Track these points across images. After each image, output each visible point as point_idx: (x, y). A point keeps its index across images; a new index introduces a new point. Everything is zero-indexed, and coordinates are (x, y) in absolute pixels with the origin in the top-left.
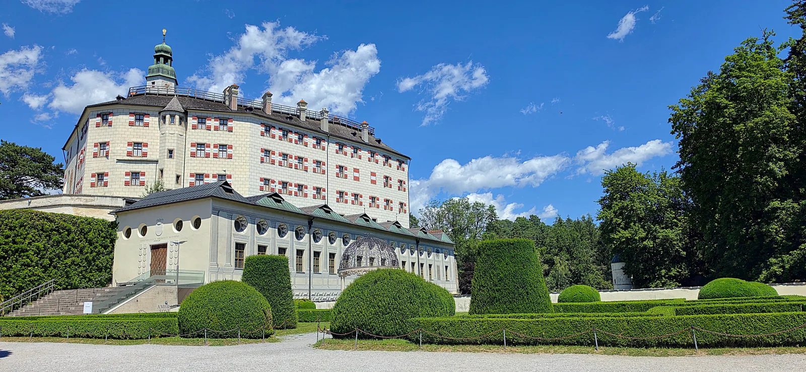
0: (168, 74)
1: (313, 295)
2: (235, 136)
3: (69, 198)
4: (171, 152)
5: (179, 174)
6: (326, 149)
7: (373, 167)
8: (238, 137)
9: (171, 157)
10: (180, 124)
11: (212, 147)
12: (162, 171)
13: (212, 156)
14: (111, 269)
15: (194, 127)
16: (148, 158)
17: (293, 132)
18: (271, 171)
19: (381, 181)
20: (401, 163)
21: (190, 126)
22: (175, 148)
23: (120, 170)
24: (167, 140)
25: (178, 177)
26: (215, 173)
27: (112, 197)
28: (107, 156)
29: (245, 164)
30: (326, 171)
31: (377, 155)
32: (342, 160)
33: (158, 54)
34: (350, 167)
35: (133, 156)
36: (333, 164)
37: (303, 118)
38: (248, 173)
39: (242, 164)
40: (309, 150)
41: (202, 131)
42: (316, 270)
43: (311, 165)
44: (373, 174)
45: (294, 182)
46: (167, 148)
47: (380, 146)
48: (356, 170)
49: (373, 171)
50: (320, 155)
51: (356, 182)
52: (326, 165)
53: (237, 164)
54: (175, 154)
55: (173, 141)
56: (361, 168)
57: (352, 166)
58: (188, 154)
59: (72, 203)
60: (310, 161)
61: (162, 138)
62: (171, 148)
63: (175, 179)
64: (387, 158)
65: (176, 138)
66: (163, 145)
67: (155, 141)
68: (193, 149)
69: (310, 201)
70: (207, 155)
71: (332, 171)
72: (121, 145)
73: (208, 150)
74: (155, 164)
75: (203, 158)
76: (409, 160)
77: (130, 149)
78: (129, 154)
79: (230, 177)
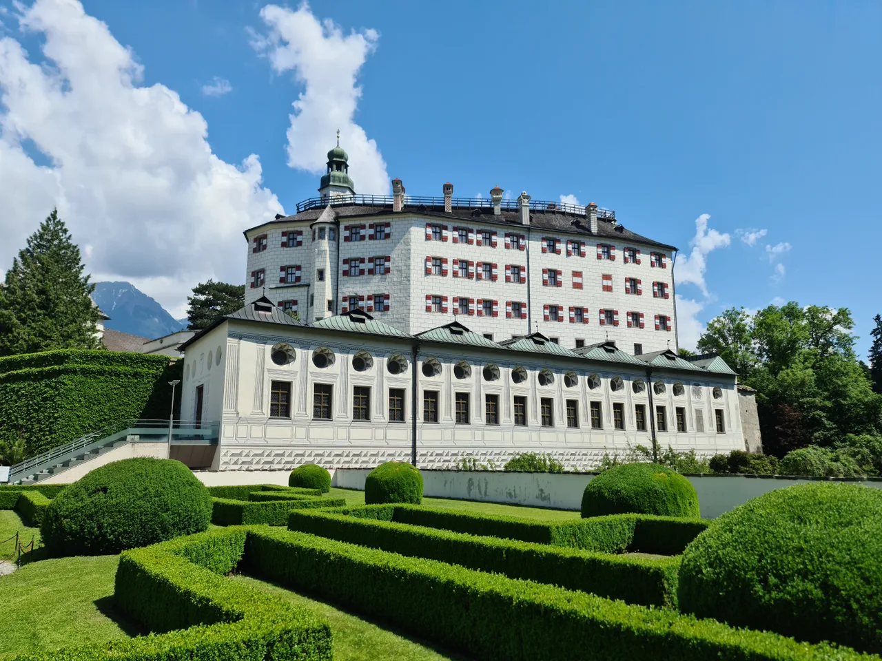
2: (393, 245)
4: (321, 272)
5: (331, 299)
6: (526, 249)
7: (606, 266)
8: (397, 245)
9: (321, 279)
10: (332, 238)
11: (367, 261)
12: (312, 296)
13: (366, 272)
15: (347, 239)
16: (302, 281)
17: (475, 230)
18: (441, 285)
19: (619, 285)
20: (660, 256)
21: (342, 240)
22: (326, 268)
24: (317, 259)
25: (330, 302)
26: (371, 294)
28: (262, 285)
29: (405, 279)
30: (527, 279)
31: (614, 249)
32: (552, 261)
34: (566, 271)
35: (287, 283)
36: (538, 268)
37: (497, 210)
39: (402, 278)
40: (501, 254)
41: (356, 242)
43: (501, 273)
44: (607, 277)
45: (476, 297)
46: (317, 268)
47: (621, 235)
48: (577, 274)
49: (606, 272)
50: (517, 258)
51: (577, 290)
52: (526, 271)
53: (395, 279)
54: (326, 274)
55: (323, 260)
56: (585, 269)
57: (568, 268)
58: (341, 273)
60: (502, 267)
62: (321, 268)
63: (326, 305)
64: (634, 253)
65: (326, 256)
66: (313, 266)
67: (309, 262)
68: (346, 267)
69: (501, 322)
70: (362, 272)
71: (536, 277)
72: (274, 271)
73: (362, 266)
74: (306, 288)
75: (357, 276)
76: (674, 252)
77: (283, 274)
78: (283, 280)
79: (388, 297)
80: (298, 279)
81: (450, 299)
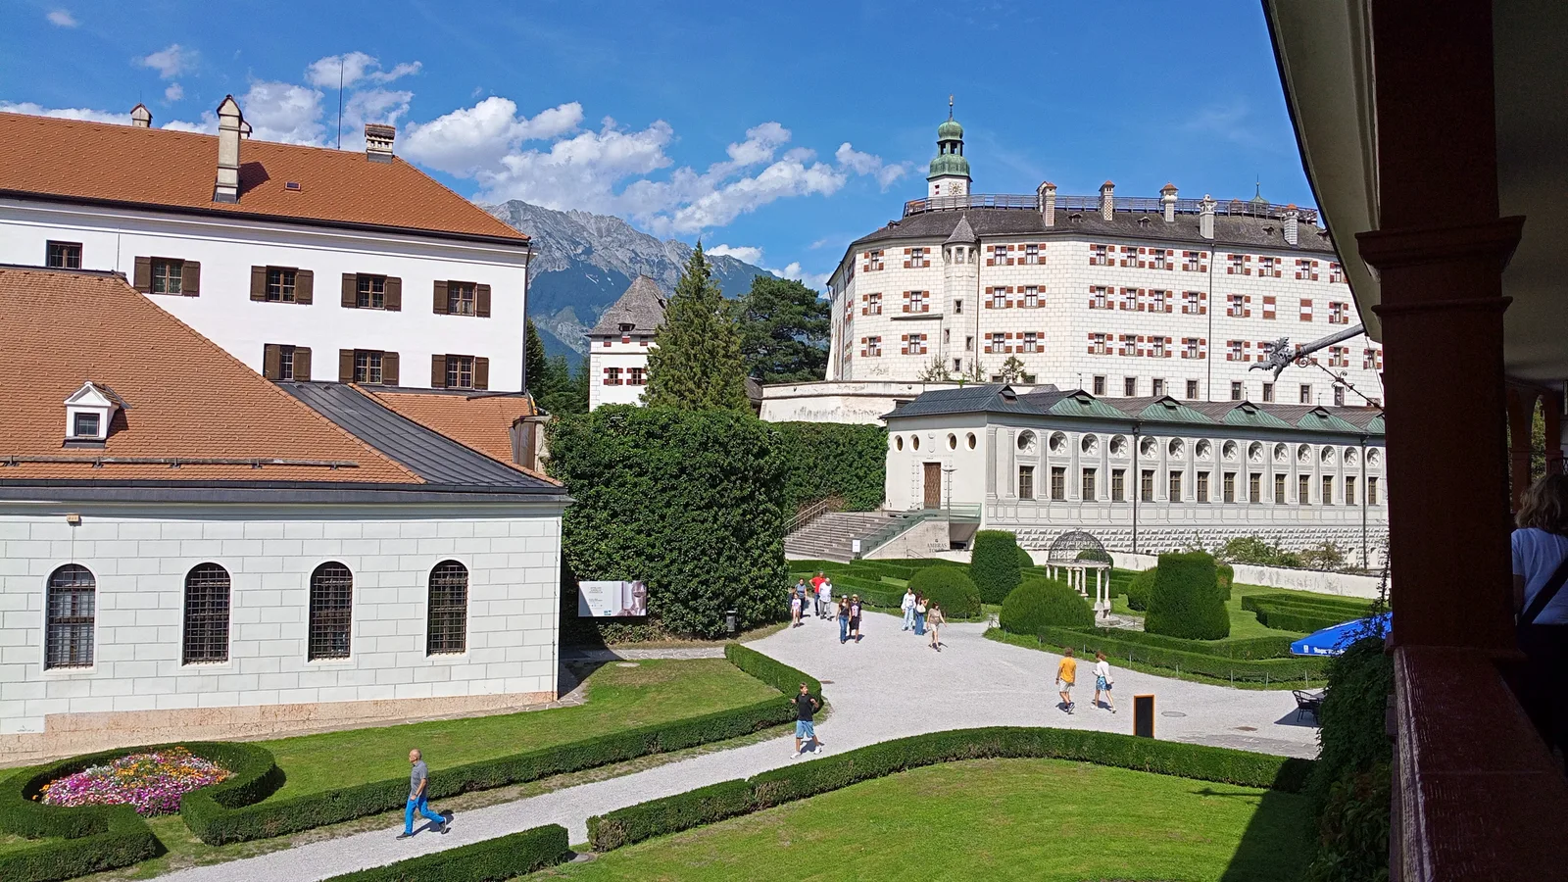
0: (957, 168)
1: (1140, 533)
2: (1049, 271)
3: (836, 385)
4: (959, 303)
5: (970, 335)
6: (1208, 270)
7: (1306, 289)
8: (1054, 271)
9: (959, 311)
10: (971, 260)
11: (1015, 290)
12: (948, 331)
13: (1015, 304)
14: (883, 485)
15: (990, 263)
16: (931, 312)
17: (1147, 250)
18: (1106, 321)
19: (1323, 314)
21: (983, 263)
22: (964, 298)
23: (895, 332)
24: (953, 288)
25: (969, 339)
26: (1020, 331)
27: (885, 382)
28: (879, 312)
29: (1064, 314)
30: (1208, 308)
31: (1317, 266)
32: (1239, 284)
33: (943, 139)
34: (1255, 297)
35: (911, 312)
36: (1221, 295)
37: (1169, 215)
38: (1069, 329)
39: (1060, 314)
40: (1176, 275)
41: (1002, 267)
42: (1147, 496)
43: (1177, 302)
44: (1306, 303)
45: (1146, 334)
46: (953, 298)
48: (1269, 300)
49: (1305, 297)
50: (1197, 282)
51: (1268, 321)
52: (1208, 298)
53: (1052, 314)
54: (964, 307)
55: (960, 288)
56: (1279, 293)
57: (1259, 292)
58: (982, 303)
59: (840, 392)
60: (1177, 295)
61: (948, 284)
62: (958, 298)
63: (964, 343)
64: (1340, 268)
65: (965, 283)
66: (948, 294)
67: (938, 287)
68: (990, 297)
69: (1176, 363)
70: (1009, 304)
71: (1221, 305)
72: (896, 297)
73: (1009, 297)
74: (938, 321)
75: (1003, 308)
77: (907, 301)
78: (906, 309)
79: (1042, 336)
80: (926, 308)
81: (1116, 337)
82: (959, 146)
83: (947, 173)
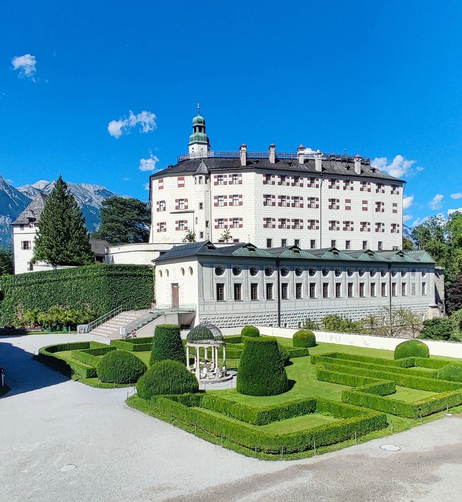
0: (202, 140)
2: (243, 187)
4: (201, 204)
5: (207, 220)
6: (320, 186)
7: (365, 195)
8: (246, 187)
9: (201, 208)
10: (206, 183)
11: (228, 197)
12: (197, 218)
13: (228, 204)
15: (216, 184)
16: (189, 210)
17: (291, 176)
18: (272, 212)
19: (372, 206)
20: (394, 187)
21: (212, 184)
22: (204, 202)
23: (172, 219)
24: (198, 197)
25: (207, 222)
26: (231, 217)
28: (165, 210)
30: (320, 205)
31: (370, 184)
32: (334, 194)
33: (195, 125)
34: (342, 199)
35: (180, 209)
36: (326, 199)
37: (301, 161)
38: (254, 216)
39: (250, 208)
40: (304, 190)
41: (221, 186)
43: (305, 202)
44: (365, 202)
45: (291, 218)
46: (198, 202)
47: (374, 174)
48: (348, 201)
49: (365, 199)
51: (347, 211)
52: (320, 200)
53: (246, 209)
54: (204, 206)
55: (202, 197)
56: (353, 198)
57: (343, 197)
58: (213, 204)
60: (305, 199)
61: (196, 195)
62: (201, 202)
63: (205, 224)
64: (379, 185)
65: (204, 194)
66: (196, 200)
67: (192, 196)
68: (216, 201)
69: (305, 232)
70: (225, 204)
71: (326, 204)
72: (172, 202)
73: (225, 200)
74: (193, 213)
75: (223, 206)
76: (404, 184)
77: (177, 204)
78: (177, 208)
79: (241, 219)
80: (186, 207)
81: (277, 220)
82: (203, 129)
83: (197, 141)
